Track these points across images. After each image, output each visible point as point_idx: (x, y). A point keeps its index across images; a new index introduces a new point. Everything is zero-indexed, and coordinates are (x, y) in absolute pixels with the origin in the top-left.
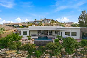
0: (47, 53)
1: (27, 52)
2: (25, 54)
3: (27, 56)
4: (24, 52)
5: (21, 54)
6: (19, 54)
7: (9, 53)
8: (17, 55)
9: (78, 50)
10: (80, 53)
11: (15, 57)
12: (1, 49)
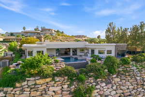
0: (90, 77)
1: (66, 78)
2: (66, 81)
3: (68, 83)
4: (63, 79)
5: (59, 81)
6: (57, 82)
7: (42, 83)
8: (55, 83)
9: (120, 69)
10: (122, 72)
11: (54, 86)
12: (27, 79)
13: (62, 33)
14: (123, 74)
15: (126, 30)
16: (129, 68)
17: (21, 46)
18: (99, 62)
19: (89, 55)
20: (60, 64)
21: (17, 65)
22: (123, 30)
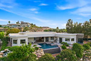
9: (84, 53)
13: (35, 25)
14: (87, 58)
15: (80, 24)
16: (90, 52)
17: (7, 34)
18: (68, 48)
19: (58, 42)
20: (40, 51)
21: (4, 52)
22: (78, 24)
